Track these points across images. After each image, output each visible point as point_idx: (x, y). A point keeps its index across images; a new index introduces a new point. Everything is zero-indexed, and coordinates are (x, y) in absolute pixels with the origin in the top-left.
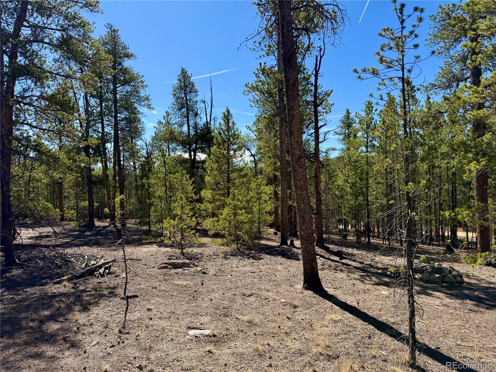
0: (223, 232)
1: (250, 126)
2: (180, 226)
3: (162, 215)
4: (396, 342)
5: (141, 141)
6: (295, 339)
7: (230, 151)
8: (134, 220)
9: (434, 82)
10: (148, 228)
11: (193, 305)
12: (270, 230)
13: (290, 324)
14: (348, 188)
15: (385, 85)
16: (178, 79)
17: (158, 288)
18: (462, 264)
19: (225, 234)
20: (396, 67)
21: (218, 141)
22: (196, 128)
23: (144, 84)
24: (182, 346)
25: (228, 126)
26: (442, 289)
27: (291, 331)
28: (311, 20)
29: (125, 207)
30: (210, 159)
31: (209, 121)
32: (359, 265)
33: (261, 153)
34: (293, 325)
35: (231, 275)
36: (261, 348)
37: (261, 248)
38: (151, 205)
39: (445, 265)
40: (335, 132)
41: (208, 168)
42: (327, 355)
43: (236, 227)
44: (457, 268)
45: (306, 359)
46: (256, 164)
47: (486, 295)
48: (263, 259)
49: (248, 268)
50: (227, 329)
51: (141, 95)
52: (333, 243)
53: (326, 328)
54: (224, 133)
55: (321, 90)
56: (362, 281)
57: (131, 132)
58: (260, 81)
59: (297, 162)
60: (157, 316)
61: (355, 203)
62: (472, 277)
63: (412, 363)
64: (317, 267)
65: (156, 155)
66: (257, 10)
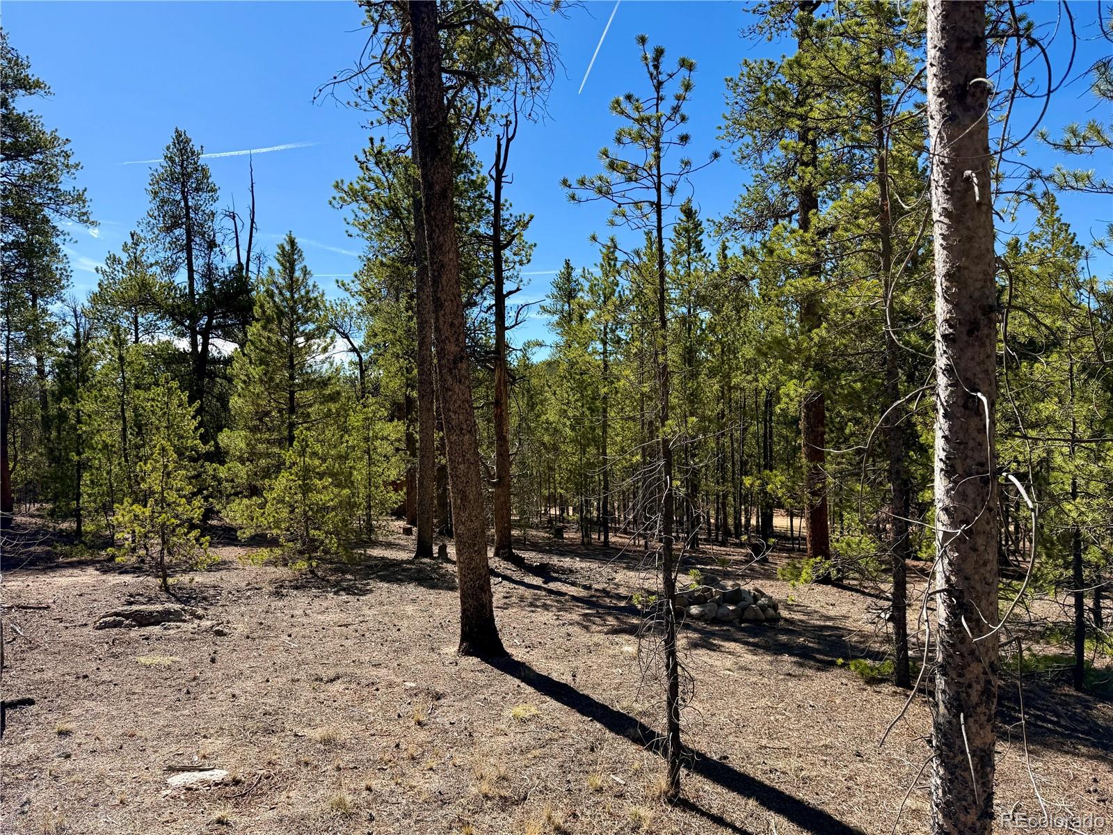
0: (275, 532)
1: (346, 282)
2: (159, 520)
3: (111, 492)
4: (645, 753)
5: (59, 303)
6: (431, 769)
7: (297, 337)
8: (37, 505)
9: (732, 216)
10: (74, 525)
11: (186, 712)
12: (396, 523)
13: (422, 736)
14: (567, 429)
15: (624, 215)
16: (166, 157)
17: (92, 676)
18: (779, 583)
19: (278, 535)
20: (644, 181)
21: (264, 312)
22: (209, 279)
23: (72, 161)
24: (150, 815)
25: (291, 278)
26: (739, 635)
27: (423, 754)
28: (487, 56)
29: (11, 472)
30: (244, 355)
31: (244, 261)
32: (582, 593)
33: (377, 346)
34: (430, 739)
35: (290, 636)
36: (349, 798)
37: (371, 567)
38: (82, 466)
39: (748, 586)
40: (542, 307)
41: (237, 376)
42: (501, 797)
43: (309, 519)
44: (768, 591)
45: (453, 811)
46: (362, 372)
47: (819, 643)
48: (371, 591)
49: (334, 616)
50: (269, 763)
51: (60, 186)
52: (535, 547)
53: (501, 739)
54: (281, 293)
55: (509, 212)
56: (587, 628)
57: (33, 279)
58: (371, 179)
59: (450, 370)
60: (86, 747)
61: (581, 460)
62: (795, 609)
63: (672, 795)
64: (491, 602)
65: (101, 341)
66: (365, 17)
